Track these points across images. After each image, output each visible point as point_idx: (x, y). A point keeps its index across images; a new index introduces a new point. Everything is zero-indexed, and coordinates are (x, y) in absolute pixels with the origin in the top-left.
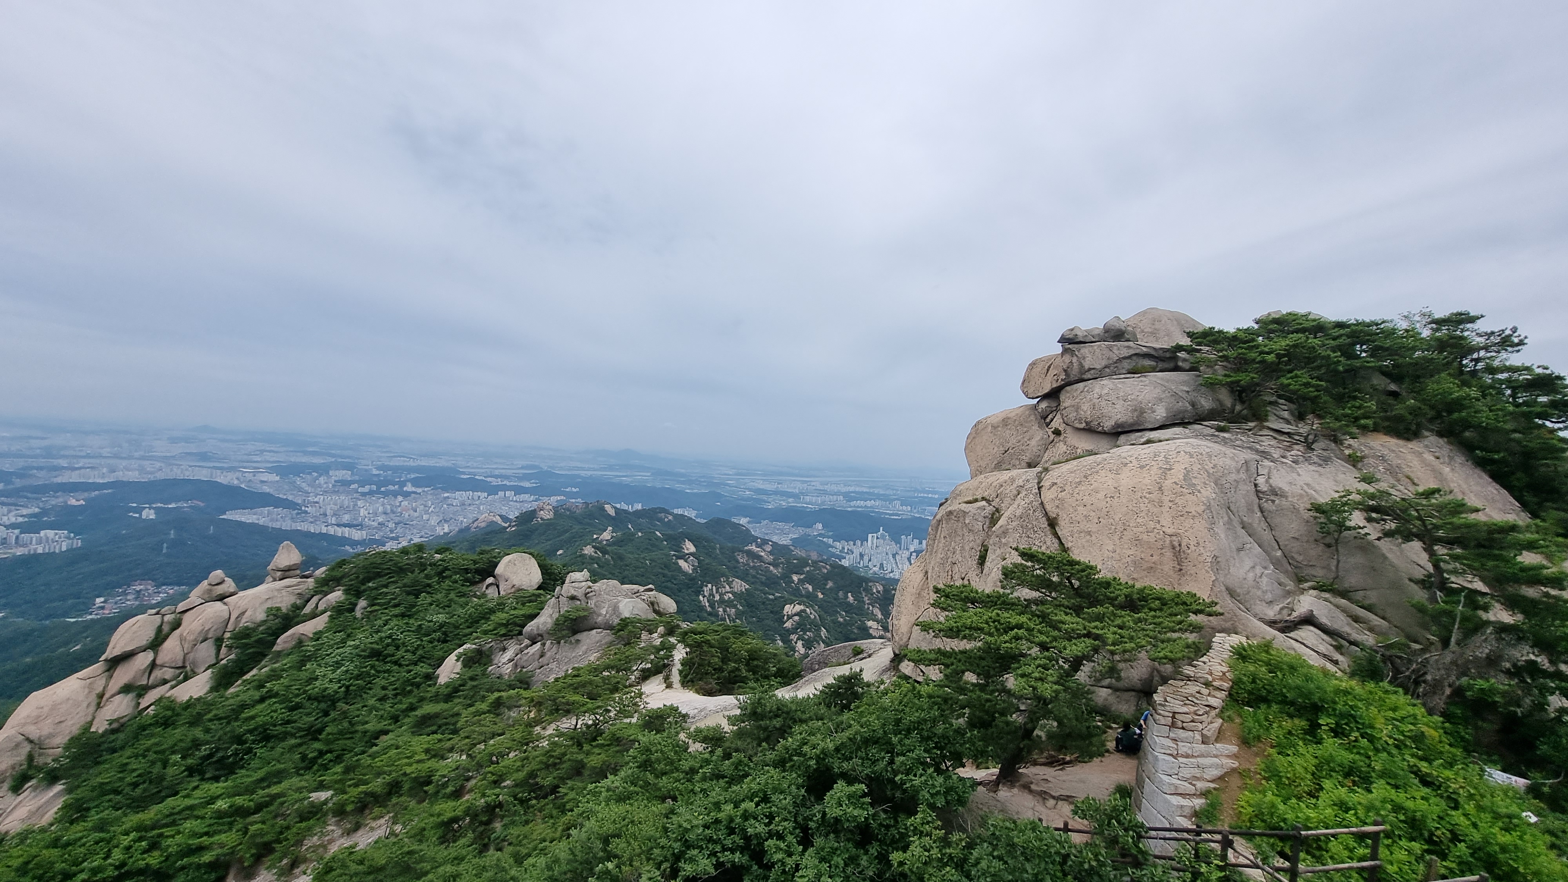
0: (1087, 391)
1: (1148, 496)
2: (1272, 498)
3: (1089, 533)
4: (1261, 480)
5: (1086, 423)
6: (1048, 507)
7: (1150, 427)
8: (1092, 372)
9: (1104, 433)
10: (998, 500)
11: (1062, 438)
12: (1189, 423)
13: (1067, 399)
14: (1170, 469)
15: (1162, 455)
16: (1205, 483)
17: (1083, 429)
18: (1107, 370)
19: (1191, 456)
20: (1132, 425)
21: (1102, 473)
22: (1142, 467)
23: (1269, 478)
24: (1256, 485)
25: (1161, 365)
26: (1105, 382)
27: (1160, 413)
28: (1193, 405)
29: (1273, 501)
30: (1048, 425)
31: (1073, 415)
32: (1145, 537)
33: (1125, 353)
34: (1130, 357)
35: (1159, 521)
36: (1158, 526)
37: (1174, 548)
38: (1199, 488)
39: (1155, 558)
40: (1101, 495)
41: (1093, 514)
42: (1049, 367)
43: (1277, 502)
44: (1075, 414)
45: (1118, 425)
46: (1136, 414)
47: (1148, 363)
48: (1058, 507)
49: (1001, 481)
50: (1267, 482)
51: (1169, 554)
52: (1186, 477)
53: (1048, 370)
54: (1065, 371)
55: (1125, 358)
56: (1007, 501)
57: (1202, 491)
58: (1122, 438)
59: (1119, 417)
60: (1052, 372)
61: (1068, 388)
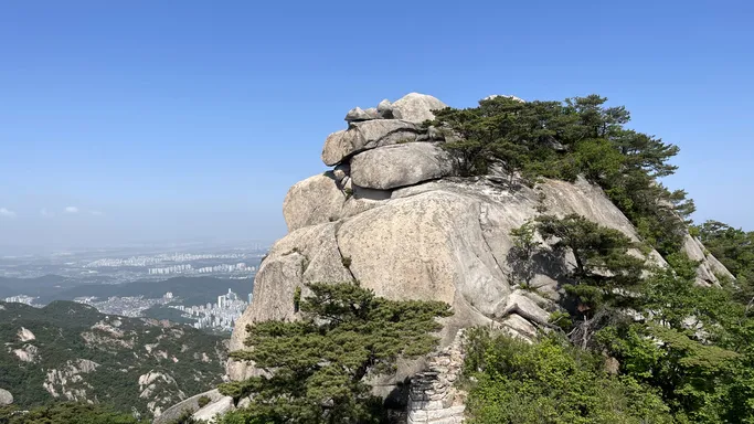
0: (368, 158)
1: (410, 235)
2: (490, 228)
3: (372, 268)
4: (483, 216)
5: (369, 183)
6: (343, 251)
7: (412, 183)
8: (371, 143)
9: (381, 190)
10: (307, 249)
12: (438, 179)
13: (354, 165)
14: (424, 213)
15: (420, 203)
16: (447, 222)
18: (381, 141)
19: (438, 203)
20: (400, 182)
21: (379, 221)
22: (406, 213)
23: (487, 214)
24: (479, 220)
25: (418, 136)
26: (380, 150)
27: (418, 173)
29: (491, 231)
30: (343, 186)
31: (359, 178)
32: (409, 265)
33: (394, 128)
34: (396, 131)
35: (418, 253)
36: (418, 256)
37: (428, 271)
38: (443, 225)
39: (417, 280)
40: (378, 238)
41: (374, 252)
45: (391, 184)
46: (402, 174)
47: (409, 135)
48: (350, 249)
49: (308, 234)
50: (487, 217)
51: (425, 276)
53: (340, 143)
54: (352, 143)
55: (393, 132)
56: (314, 249)
57: (445, 227)
58: (394, 193)
59: (391, 177)
60: (343, 144)
61: (355, 156)
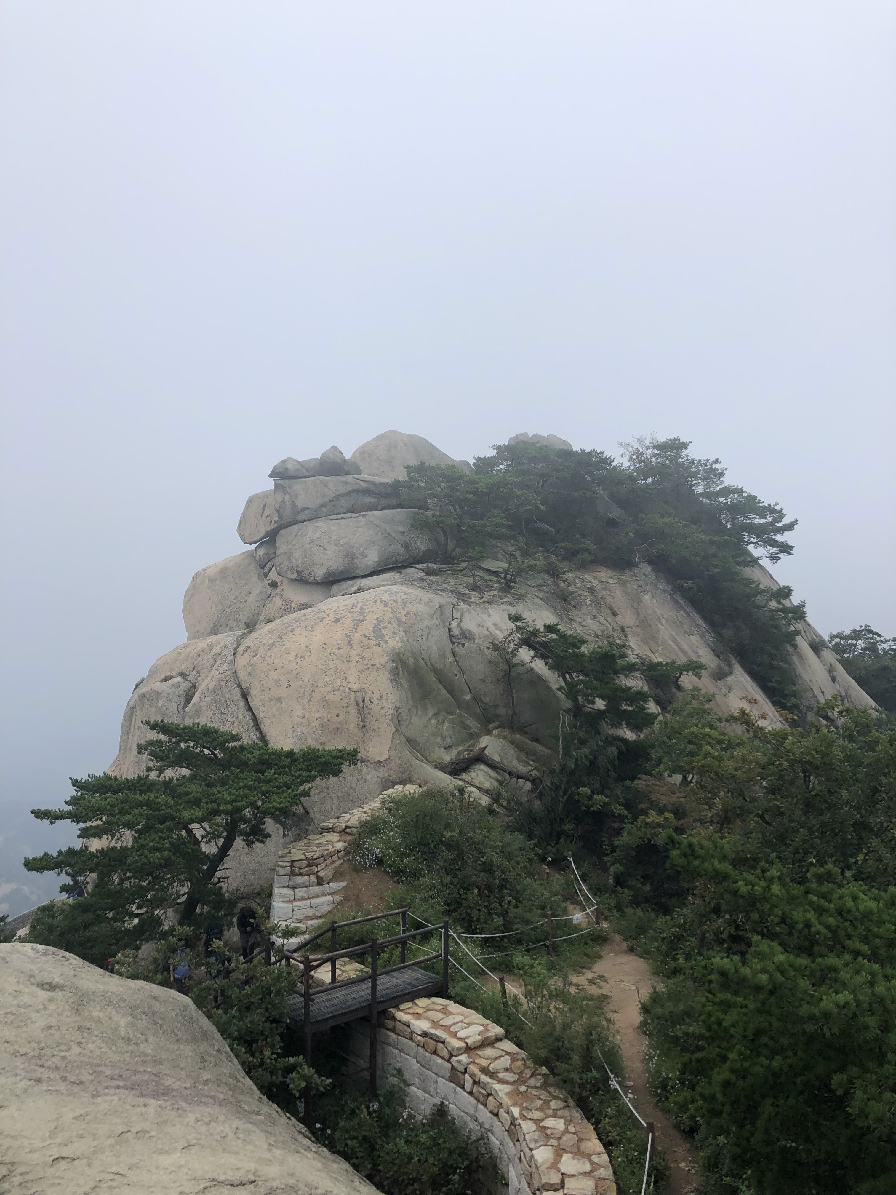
0: (301, 535)
1: (337, 652)
2: (463, 641)
3: (279, 700)
4: (454, 624)
5: (298, 572)
6: (241, 675)
7: (361, 574)
8: (307, 512)
9: (316, 583)
10: (194, 673)
11: (278, 591)
12: (404, 567)
13: (282, 546)
14: (363, 621)
15: (359, 606)
16: (394, 633)
17: (296, 580)
18: (324, 509)
19: (386, 605)
20: (343, 573)
21: (297, 631)
22: (337, 621)
23: (461, 621)
24: (449, 630)
25: (383, 502)
26: (321, 524)
27: (372, 558)
28: (407, 546)
29: (463, 645)
30: (266, 575)
31: (285, 565)
32: (331, 697)
33: (343, 489)
34: (349, 493)
35: (346, 678)
36: (345, 683)
37: (358, 704)
38: (387, 638)
39: (341, 717)
40: (291, 657)
41: (283, 678)
42: (265, 505)
43: (466, 645)
44: (286, 563)
45: (330, 574)
46: (347, 560)
47: (369, 500)
48: (250, 674)
49: (199, 649)
50: (459, 625)
51: (353, 711)
52: (376, 629)
53: (264, 509)
54: (278, 511)
55: (342, 495)
56: (204, 672)
57: (390, 641)
58: (335, 588)
59: (330, 564)
60: (267, 512)
61: (283, 532)
